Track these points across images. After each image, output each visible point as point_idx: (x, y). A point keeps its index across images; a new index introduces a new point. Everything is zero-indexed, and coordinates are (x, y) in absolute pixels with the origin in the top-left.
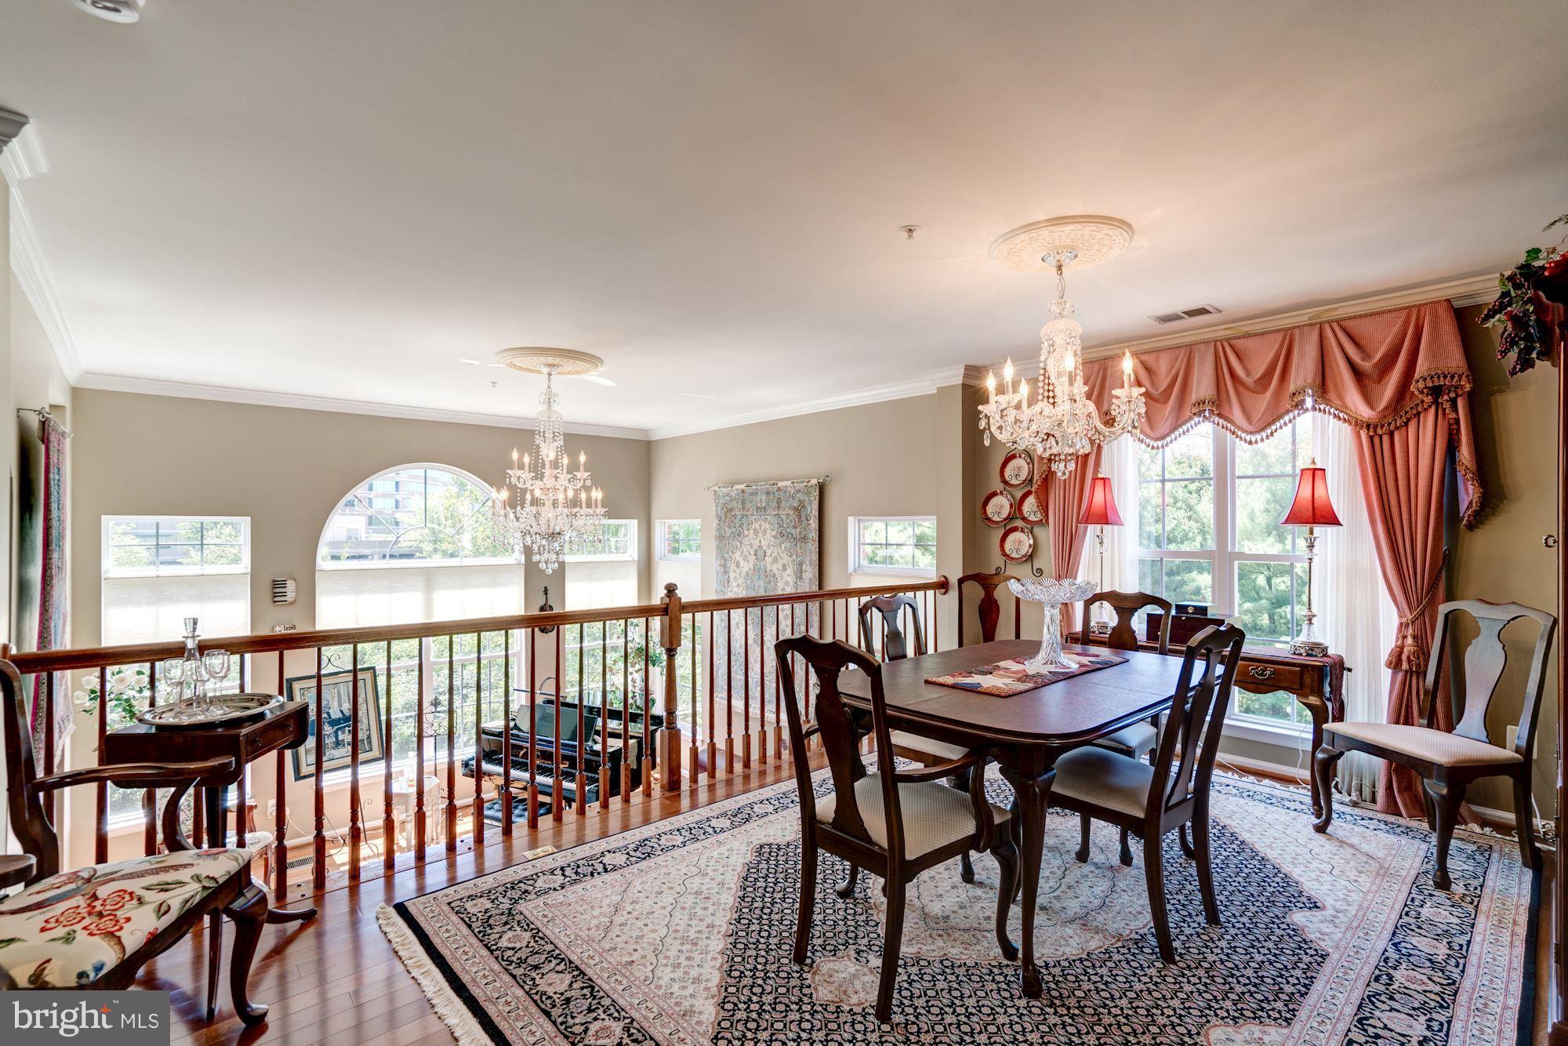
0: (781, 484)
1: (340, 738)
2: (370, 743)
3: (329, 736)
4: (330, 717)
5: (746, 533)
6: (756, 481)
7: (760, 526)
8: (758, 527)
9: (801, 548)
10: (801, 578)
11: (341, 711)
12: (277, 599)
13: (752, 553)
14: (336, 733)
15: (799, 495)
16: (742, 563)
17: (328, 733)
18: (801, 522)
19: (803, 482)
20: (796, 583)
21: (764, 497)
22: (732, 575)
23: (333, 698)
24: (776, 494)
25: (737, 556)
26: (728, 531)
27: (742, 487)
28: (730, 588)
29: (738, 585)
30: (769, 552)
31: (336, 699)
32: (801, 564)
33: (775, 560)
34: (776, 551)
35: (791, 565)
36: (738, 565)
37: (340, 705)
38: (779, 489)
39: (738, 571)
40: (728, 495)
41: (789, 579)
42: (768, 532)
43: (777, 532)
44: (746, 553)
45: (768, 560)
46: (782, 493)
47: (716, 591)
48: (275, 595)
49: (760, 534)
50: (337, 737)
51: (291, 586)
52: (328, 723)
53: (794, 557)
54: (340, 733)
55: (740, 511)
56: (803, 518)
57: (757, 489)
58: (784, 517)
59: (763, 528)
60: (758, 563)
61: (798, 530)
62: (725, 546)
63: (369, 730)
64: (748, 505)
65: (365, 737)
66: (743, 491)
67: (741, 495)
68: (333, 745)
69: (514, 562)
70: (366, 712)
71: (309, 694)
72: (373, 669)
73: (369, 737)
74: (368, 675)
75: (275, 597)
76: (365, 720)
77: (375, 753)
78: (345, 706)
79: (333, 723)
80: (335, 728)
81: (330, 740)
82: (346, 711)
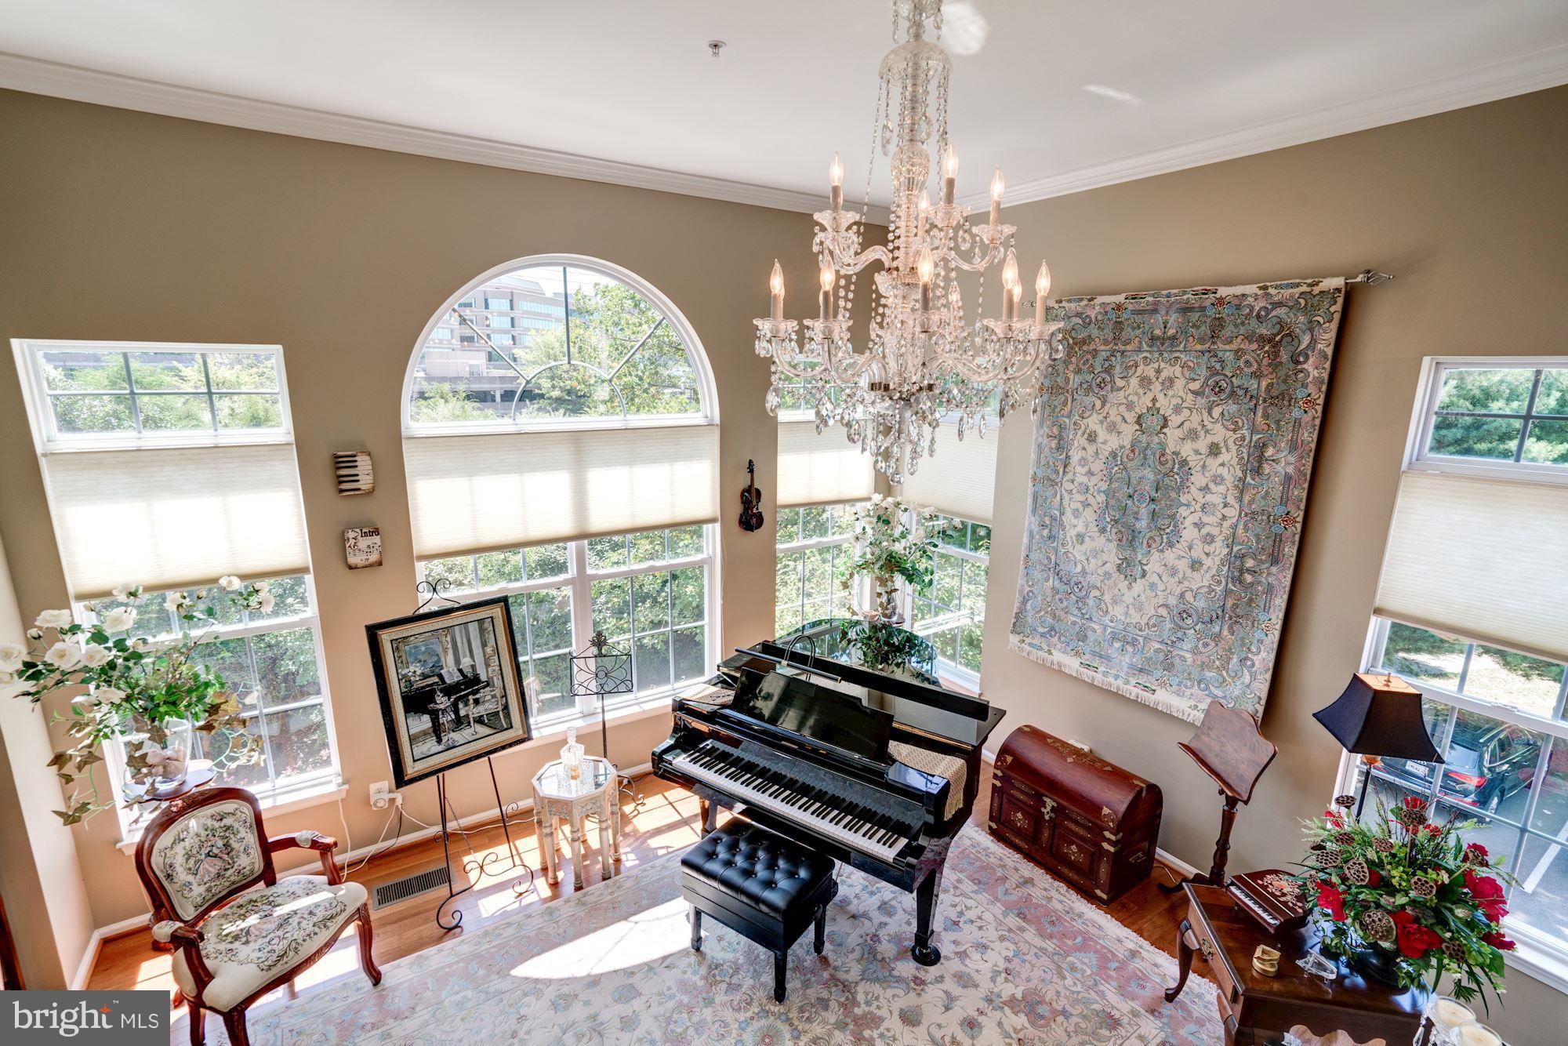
0: (1223, 291)
1: (462, 713)
2: (508, 716)
3: (444, 711)
4: (444, 682)
5: (1120, 383)
6: (1156, 290)
7: (1158, 371)
8: (1152, 374)
9: (1266, 416)
10: (1257, 471)
11: (460, 671)
12: (344, 486)
13: (1131, 417)
14: (455, 706)
15: (1281, 312)
16: (1102, 435)
17: (442, 706)
18: (1275, 365)
19: (1298, 285)
20: (1242, 480)
21: (1173, 318)
22: (1076, 456)
23: (445, 651)
24: (1211, 312)
25: (1093, 422)
26: (1075, 380)
27: (1120, 298)
28: (1070, 476)
29: (1090, 473)
30: (1175, 420)
31: (450, 651)
32: (1262, 447)
33: (1193, 435)
34: (1195, 420)
35: (1233, 448)
36: (1092, 438)
37: (457, 661)
38: (1221, 301)
39: (1091, 449)
40: (1078, 315)
41: (1224, 471)
42: (1180, 384)
43: (1205, 383)
44: (1113, 417)
45: (1172, 434)
46: (1226, 311)
47: (1034, 478)
48: (340, 479)
49: (1157, 387)
50: (456, 712)
51: (364, 465)
52: (441, 691)
53: (1245, 432)
54: (461, 706)
55: (1106, 342)
56: (1284, 356)
57: (1156, 304)
58: (1229, 356)
59: (1163, 375)
60: (1144, 438)
61: (1264, 384)
62: (1065, 403)
63: (505, 696)
64: (1128, 332)
65: (500, 708)
66: (1119, 307)
67: (1112, 316)
68: (452, 725)
69: (702, 421)
70: (497, 668)
71: (407, 648)
72: (504, 601)
73: (506, 707)
74: (497, 612)
75: (340, 483)
76: (497, 682)
77: (517, 732)
78: (466, 662)
79: (448, 691)
80: (453, 698)
81: (446, 719)
82: (468, 671)
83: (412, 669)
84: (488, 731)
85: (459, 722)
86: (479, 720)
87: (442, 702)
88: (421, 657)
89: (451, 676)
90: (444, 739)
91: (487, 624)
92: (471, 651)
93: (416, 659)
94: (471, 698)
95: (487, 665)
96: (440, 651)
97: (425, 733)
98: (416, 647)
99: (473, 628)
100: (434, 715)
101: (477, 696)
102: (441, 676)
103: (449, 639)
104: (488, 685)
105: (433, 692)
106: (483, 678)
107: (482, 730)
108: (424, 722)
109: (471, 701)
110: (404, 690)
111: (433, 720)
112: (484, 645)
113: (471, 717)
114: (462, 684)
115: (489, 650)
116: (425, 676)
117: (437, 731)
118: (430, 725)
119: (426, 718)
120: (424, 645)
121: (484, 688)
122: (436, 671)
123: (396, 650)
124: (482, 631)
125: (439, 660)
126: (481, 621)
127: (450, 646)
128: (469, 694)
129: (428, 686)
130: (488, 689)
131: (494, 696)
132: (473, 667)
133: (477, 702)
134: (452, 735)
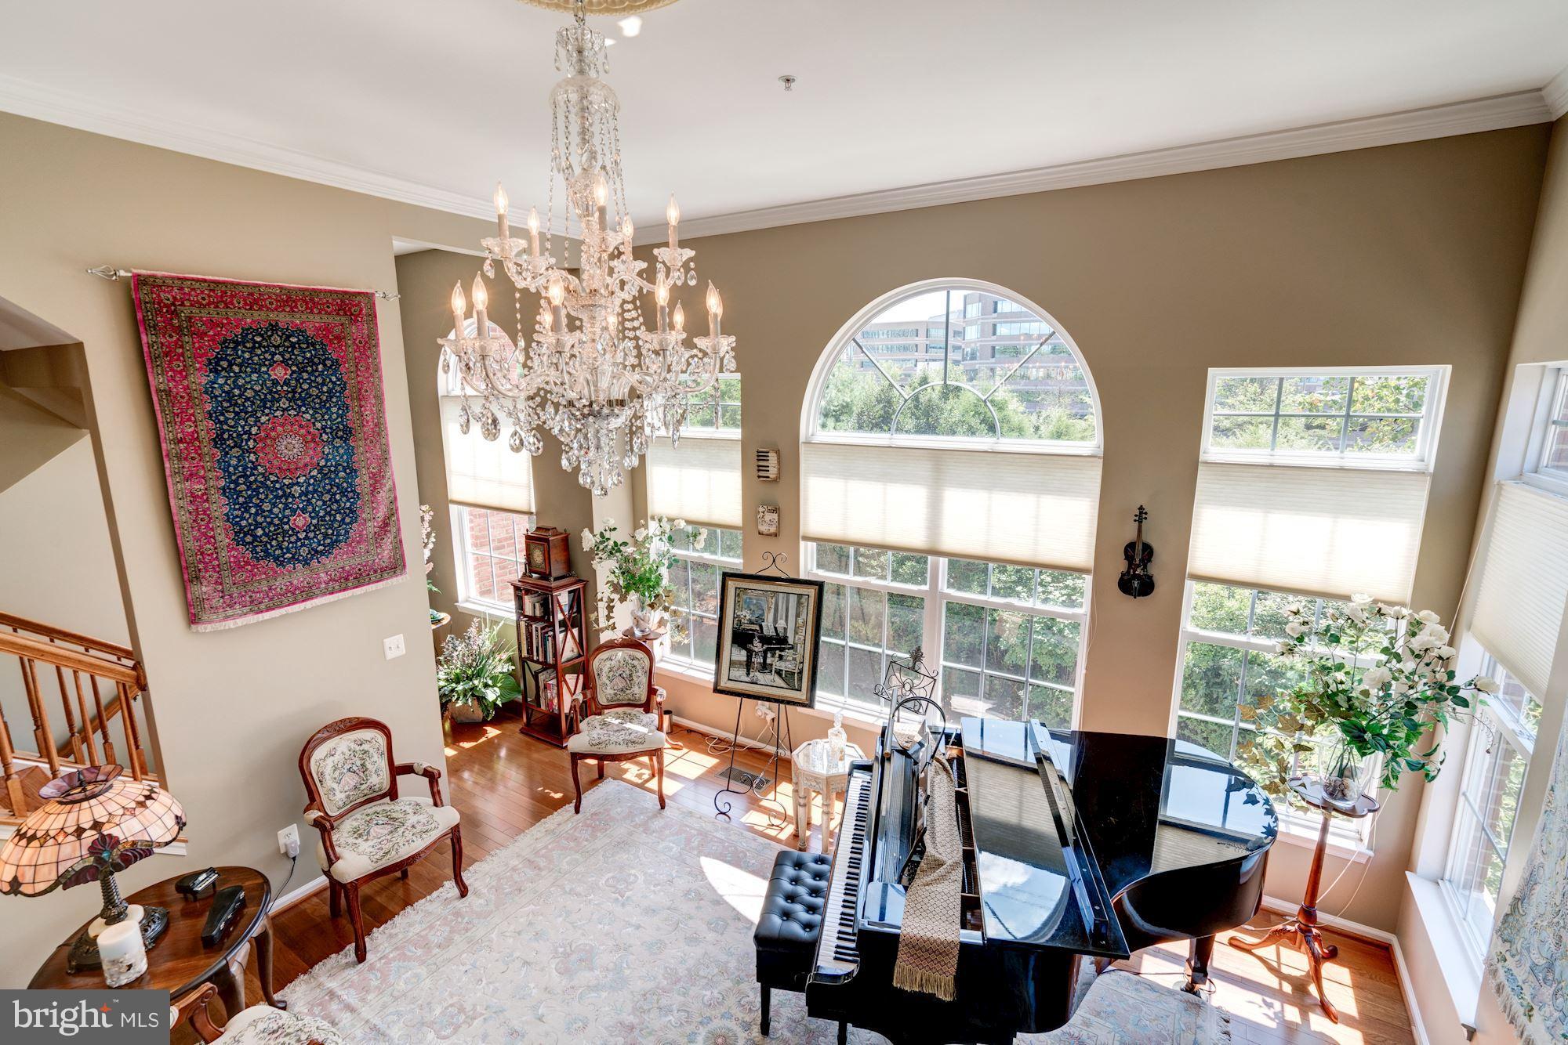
1: (769, 661)
2: (800, 679)
3: (757, 653)
4: (762, 632)
11: (776, 628)
12: (762, 474)
14: (765, 652)
17: (756, 649)
23: (769, 609)
31: (772, 610)
37: (775, 621)
48: (760, 468)
50: (765, 658)
51: (773, 457)
52: (759, 638)
54: (769, 655)
63: (802, 662)
65: (796, 671)
68: (759, 667)
69: (1088, 452)
70: (803, 638)
71: (745, 597)
72: (820, 585)
73: (801, 672)
74: (812, 592)
75: (759, 470)
76: (800, 648)
77: (802, 696)
78: (781, 623)
79: (765, 640)
80: (765, 647)
81: (757, 660)
82: (781, 631)
83: (744, 613)
84: (783, 684)
85: (765, 667)
86: (779, 673)
87: (757, 646)
88: (752, 607)
89: (769, 631)
90: (752, 675)
91: (804, 600)
92: (787, 617)
93: (748, 607)
94: (778, 652)
95: (796, 633)
96: (765, 607)
97: (740, 663)
98: (750, 599)
99: (793, 599)
100: (750, 653)
101: (783, 653)
102: (761, 627)
103: (773, 601)
104: (792, 648)
105: (752, 637)
106: (790, 641)
107: (779, 682)
108: (741, 655)
109: (777, 655)
110: (735, 626)
111: (748, 656)
112: (798, 615)
113: (774, 667)
114: (775, 639)
115: (800, 621)
116: (751, 622)
117: (748, 665)
118: (745, 659)
119: (744, 652)
120: (757, 600)
121: (789, 649)
122: (759, 621)
123: (737, 595)
124: (799, 604)
125: (763, 615)
126: (800, 596)
127: (773, 606)
128: (778, 649)
129: (751, 630)
130: (791, 651)
131: (794, 659)
132: (785, 629)
133: (781, 657)
134: (757, 674)
